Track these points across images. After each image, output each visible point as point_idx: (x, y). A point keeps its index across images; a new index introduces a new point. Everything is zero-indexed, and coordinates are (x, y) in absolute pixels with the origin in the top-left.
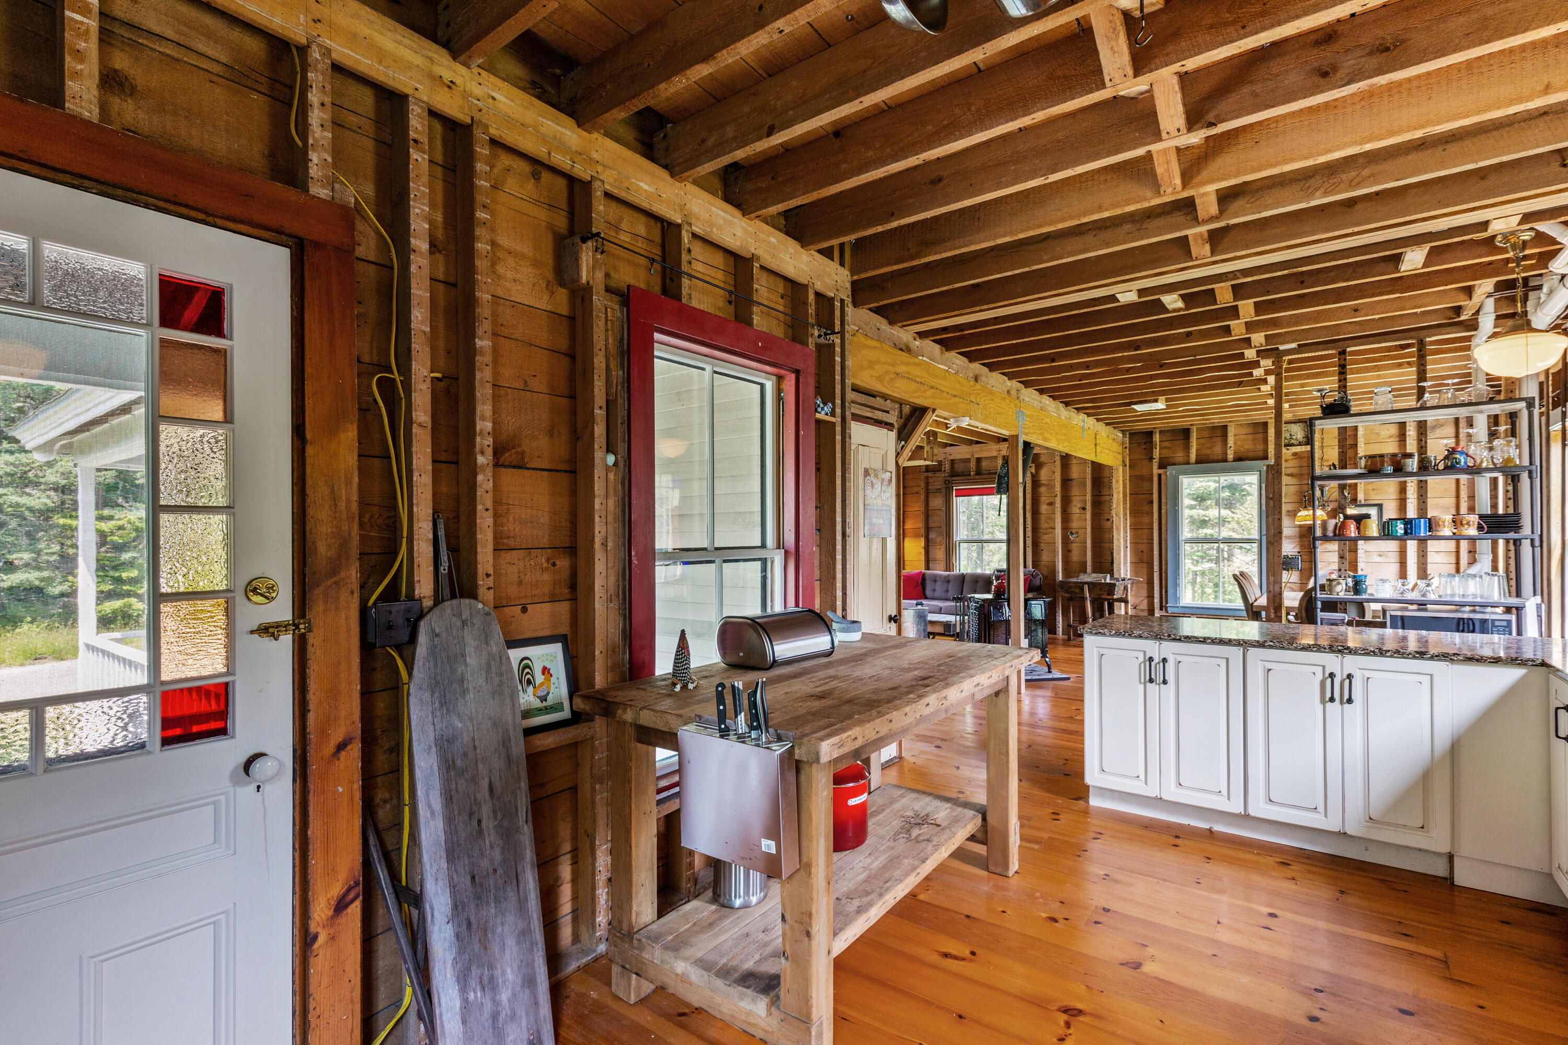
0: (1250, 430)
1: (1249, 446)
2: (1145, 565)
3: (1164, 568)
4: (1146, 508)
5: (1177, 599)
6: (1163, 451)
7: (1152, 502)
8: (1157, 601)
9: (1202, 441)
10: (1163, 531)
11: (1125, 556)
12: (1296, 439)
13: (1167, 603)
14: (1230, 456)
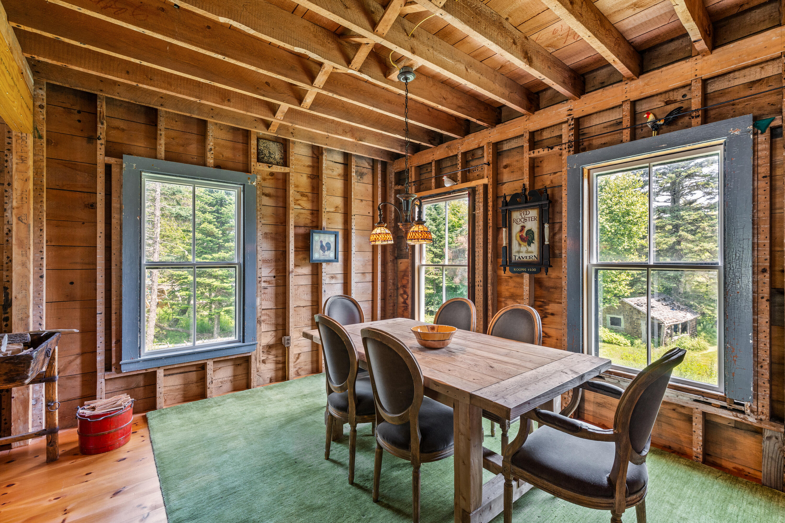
0: (229, 136)
1: (228, 154)
2: (77, 305)
3: (114, 307)
4: (82, 214)
5: (138, 349)
6: (113, 133)
7: (93, 206)
8: (100, 358)
9: (173, 134)
10: (114, 251)
11: (38, 292)
12: (274, 159)
13: (119, 358)
14: (211, 161)
